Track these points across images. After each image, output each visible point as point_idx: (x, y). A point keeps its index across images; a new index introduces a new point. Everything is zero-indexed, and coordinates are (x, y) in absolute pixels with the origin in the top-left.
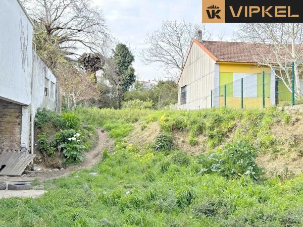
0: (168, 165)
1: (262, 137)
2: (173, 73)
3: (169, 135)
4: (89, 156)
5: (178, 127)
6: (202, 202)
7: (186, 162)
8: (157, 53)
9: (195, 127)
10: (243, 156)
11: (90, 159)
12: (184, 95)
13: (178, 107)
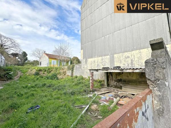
0: (39, 78)
1: (58, 72)
2: (38, 59)
3: (38, 72)
4: (15, 77)
5: (40, 70)
6: (48, 85)
7: (42, 77)
8: (34, 54)
9: (44, 70)
10: (55, 75)
11: (16, 78)
12: (41, 64)
13: (39, 66)
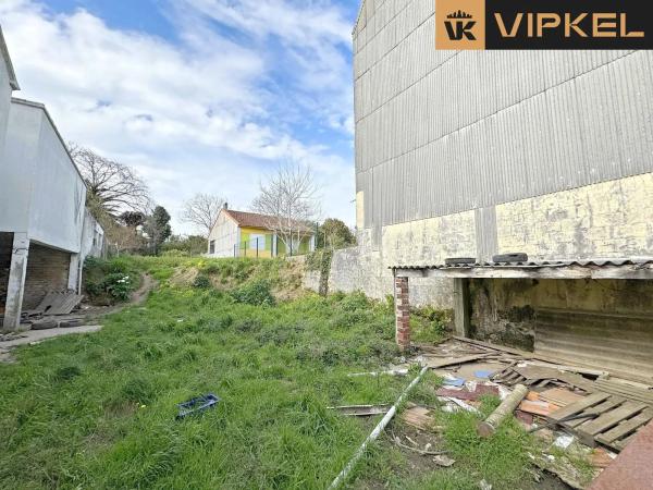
0: (207, 298)
2: (202, 231)
3: (206, 276)
4: (136, 294)
5: (212, 271)
6: (241, 323)
7: (220, 296)
8: (190, 216)
9: (225, 270)
10: (263, 289)
11: (138, 298)
12: (213, 247)
13: (208, 255)
